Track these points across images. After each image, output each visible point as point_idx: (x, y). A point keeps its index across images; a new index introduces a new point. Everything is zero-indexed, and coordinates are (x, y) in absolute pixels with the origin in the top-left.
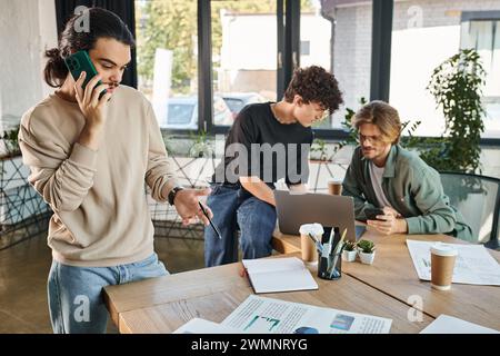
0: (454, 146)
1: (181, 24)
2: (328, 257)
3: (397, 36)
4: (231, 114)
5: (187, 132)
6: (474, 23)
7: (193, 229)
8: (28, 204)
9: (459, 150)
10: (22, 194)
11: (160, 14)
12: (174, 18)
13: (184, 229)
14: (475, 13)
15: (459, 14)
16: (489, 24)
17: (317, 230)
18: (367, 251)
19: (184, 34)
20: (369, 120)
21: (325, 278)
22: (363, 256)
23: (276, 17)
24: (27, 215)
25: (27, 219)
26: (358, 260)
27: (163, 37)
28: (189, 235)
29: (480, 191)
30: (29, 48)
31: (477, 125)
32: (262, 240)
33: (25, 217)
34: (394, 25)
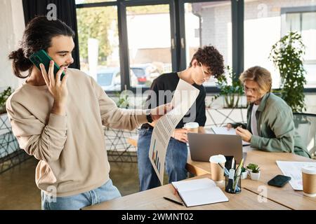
0: (288, 94)
1: (99, 21)
2: (233, 178)
3: (248, 24)
4: (136, 78)
5: (115, 92)
6: (288, 15)
7: (122, 155)
8: (11, 144)
9: (292, 97)
10: (7, 138)
11: (86, 16)
12: (95, 18)
13: (116, 155)
14: (288, 8)
15: (279, 9)
16: (298, 15)
17: (222, 159)
18: (255, 171)
19: (101, 28)
20: (252, 79)
21: (231, 193)
22: (253, 175)
23: (169, 15)
24: (10, 151)
25: (11, 154)
26: (249, 177)
27: (89, 30)
28: (119, 160)
29: (306, 122)
30: (7, 42)
31: (301, 80)
32: (181, 167)
33: (9, 153)
34: (245, 17)
